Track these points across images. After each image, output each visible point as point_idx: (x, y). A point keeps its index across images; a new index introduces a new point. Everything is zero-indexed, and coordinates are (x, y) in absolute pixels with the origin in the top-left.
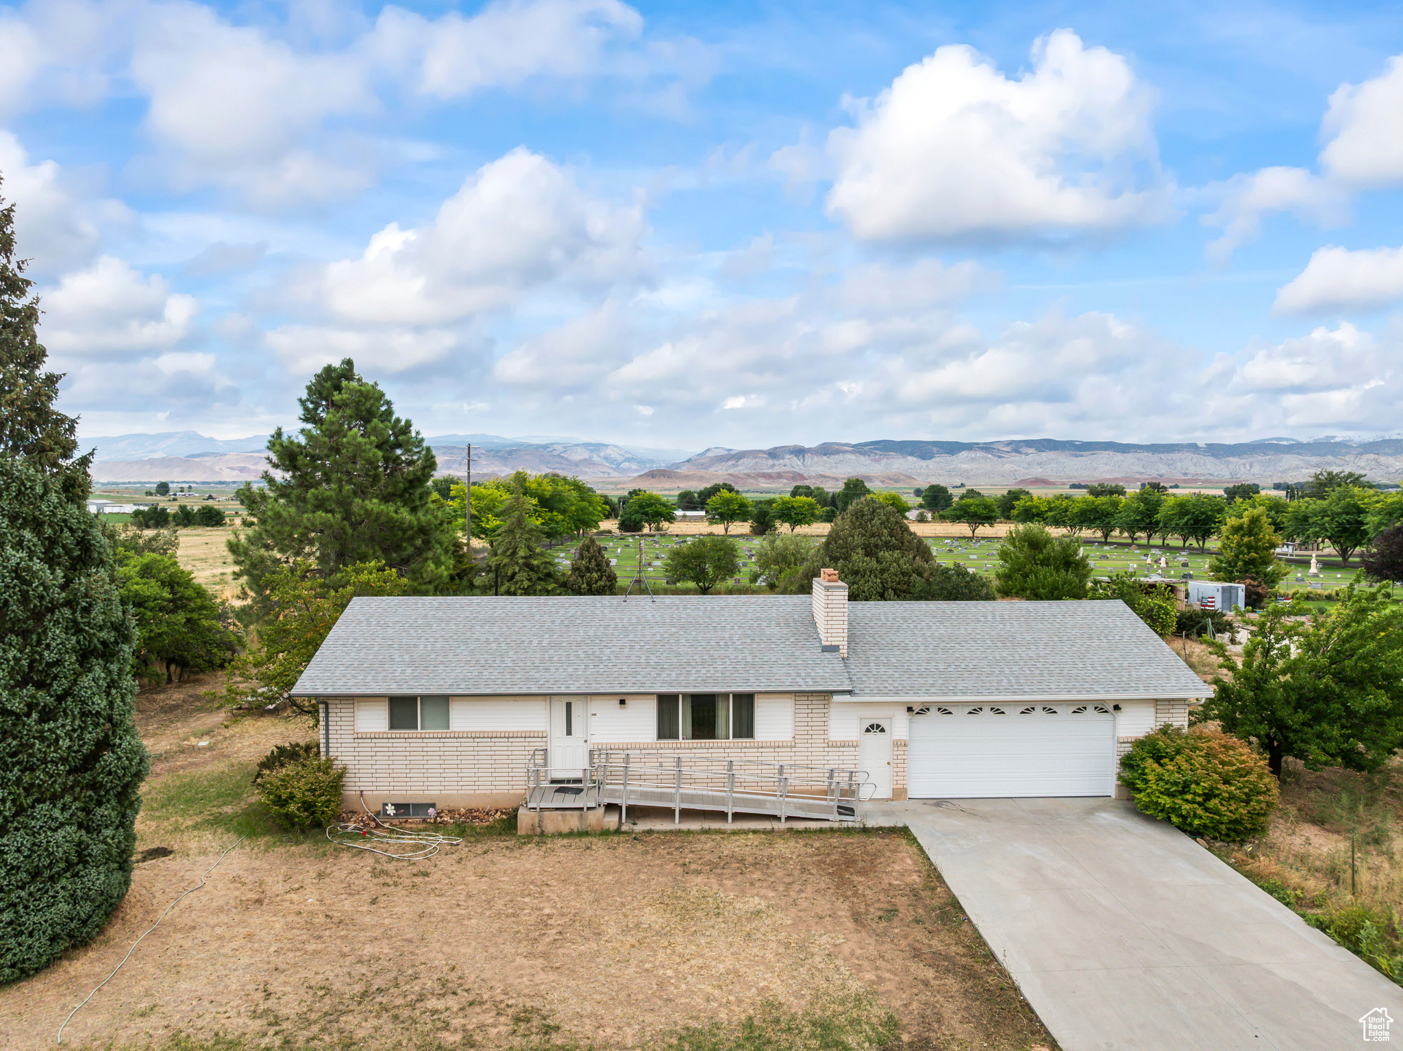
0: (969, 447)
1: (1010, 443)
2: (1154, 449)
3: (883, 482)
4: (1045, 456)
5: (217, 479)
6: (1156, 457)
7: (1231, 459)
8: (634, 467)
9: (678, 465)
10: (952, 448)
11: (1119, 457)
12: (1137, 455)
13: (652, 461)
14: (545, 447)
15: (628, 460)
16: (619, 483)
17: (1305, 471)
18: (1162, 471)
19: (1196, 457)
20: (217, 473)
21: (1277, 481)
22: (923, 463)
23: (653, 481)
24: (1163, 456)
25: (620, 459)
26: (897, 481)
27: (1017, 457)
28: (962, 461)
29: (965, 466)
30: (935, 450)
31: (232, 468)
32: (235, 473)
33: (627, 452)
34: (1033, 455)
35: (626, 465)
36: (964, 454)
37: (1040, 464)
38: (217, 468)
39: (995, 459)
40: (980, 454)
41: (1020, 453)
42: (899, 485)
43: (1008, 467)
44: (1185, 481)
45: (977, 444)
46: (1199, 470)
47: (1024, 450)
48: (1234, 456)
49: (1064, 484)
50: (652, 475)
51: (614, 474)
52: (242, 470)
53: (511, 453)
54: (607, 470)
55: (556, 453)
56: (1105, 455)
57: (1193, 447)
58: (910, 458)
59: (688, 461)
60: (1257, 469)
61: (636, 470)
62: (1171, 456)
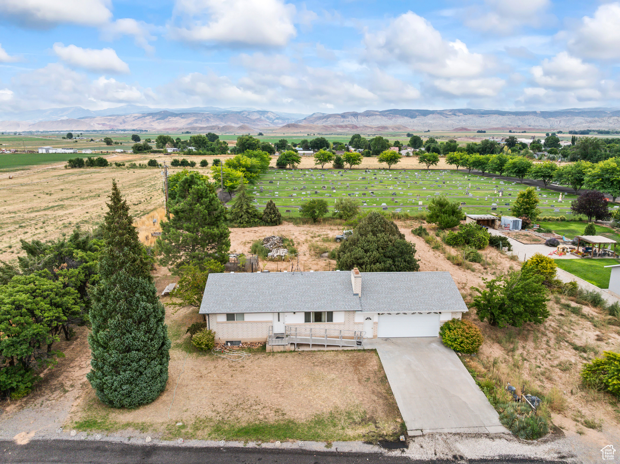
0: (433, 112)
1: (451, 111)
2: (517, 114)
3: (393, 129)
4: (467, 117)
5: (92, 129)
6: (517, 118)
7: (551, 119)
8: (280, 121)
9: (300, 121)
10: (425, 113)
11: (501, 117)
12: (509, 117)
13: (288, 119)
14: (240, 113)
15: (277, 119)
16: (274, 130)
17: (584, 125)
18: (519, 124)
19: (535, 118)
20: (92, 126)
21: (571, 130)
22: (412, 120)
23: (289, 129)
24: (520, 117)
25: (273, 118)
26: (399, 129)
27: (454, 118)
28: (429, 120)
29: (430, 122)
30: (417, 114)
31: (99, 124)
32: (101, 126)
33: (277, 115)
34: (462, 117)
35: (276, 121)
36: (431, 115)
37: (465, 121)
38: (92, 124)
39: (444, 118)
40: (437, 116)
41: (455, 115)
42: (400, 131)
43: (450, 122)
44: (529, 129)
45: (437, 111)
46: (536, 124)
47: (458, 114)
48: (552, 117)
49: (474, 130)
50: (289, 126)
51: (271, 125)
52: (103, 125)
53: (224, 115)
54: (268, 123)
55: (245, 116)
56: (494, 116)
57: (534, 113)
58: (406, 118)
59: (305, 119)
60: (562, 124)
61: (281, 123)
62: (524, 117)
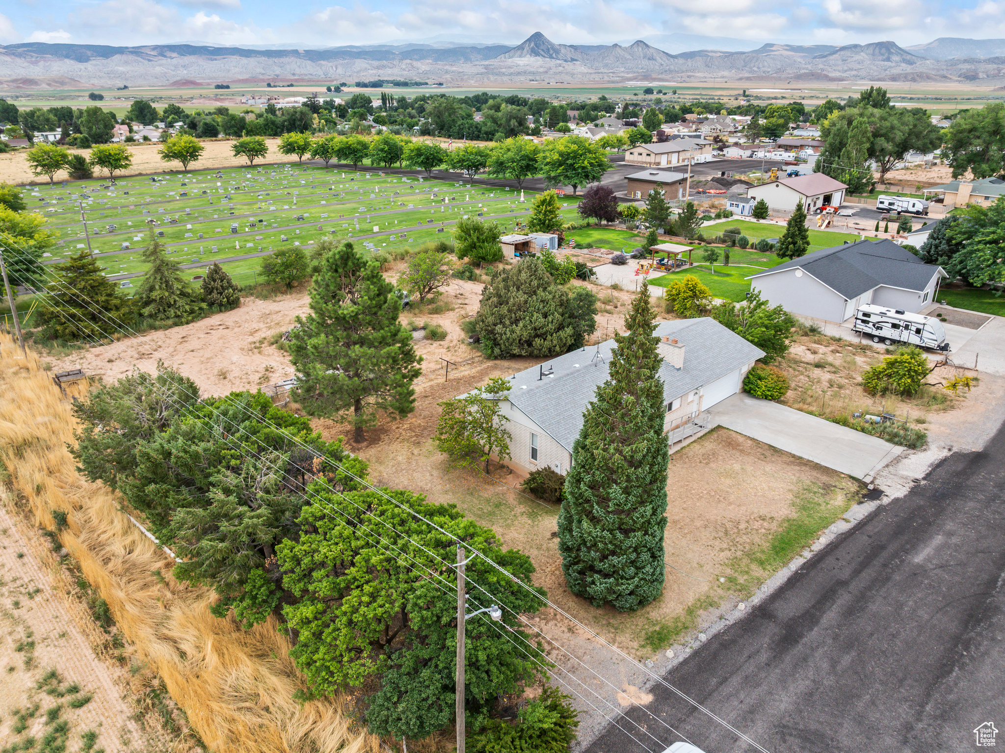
0: (121, 51)
1: (155, 48)
2: (269, 54)
3: (49, 85)
4: (188, 59)
6: (270, 61)
7: (322, 62)
10: (106, 52)
11: (244, 60)
12: (257, 59)
17: (371, 72)
18: (277, 72)
19: (299, 61)
21: (357, 81)
22: (82, 66)
24: (276, 60)
26: (63, 83)
27: (164, 61)
28: (116, 64)
29: (121, 69)
30: (89, 53)
34: (177, 59)
36: (117, 57)
37: (184, 66)
39: (146, 62)
40: (131, 57)
41: (165, 56)
42: (66, 88)
43: (158, 69)
44: (296, 80)
45: (127, 48)
46: (303, 71)
47: (168, 54)
48: (324, 60)
49: (209, 84)
56: (235, 59)
57: (295, 53)
58: (67, 61)
60: (340, 71)
62: (282, 60)
